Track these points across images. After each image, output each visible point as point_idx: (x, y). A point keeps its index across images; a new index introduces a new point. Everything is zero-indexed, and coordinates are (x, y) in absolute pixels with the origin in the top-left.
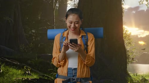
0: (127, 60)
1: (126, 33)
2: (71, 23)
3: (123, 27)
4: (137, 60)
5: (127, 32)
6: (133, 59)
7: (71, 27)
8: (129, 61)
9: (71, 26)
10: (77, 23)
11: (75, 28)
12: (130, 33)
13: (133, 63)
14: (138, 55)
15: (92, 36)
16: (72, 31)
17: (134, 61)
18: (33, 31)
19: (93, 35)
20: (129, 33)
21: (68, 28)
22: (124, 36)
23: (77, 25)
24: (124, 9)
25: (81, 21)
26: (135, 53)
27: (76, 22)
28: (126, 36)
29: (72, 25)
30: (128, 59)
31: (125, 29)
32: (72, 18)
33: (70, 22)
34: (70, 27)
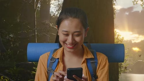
0: (119, 69)
1: (117, 37)
2: (67, 35)
3: (115, 31)
4: (130, 69)
5: (119, 37)
6: (126, 68)
7: (67, 42)
8: (121, 70)
9: (66, 40)
10: (78, 35)
11: (74, 44)
12: (123, 38)
13: (126, 72)
14: (132, 63)
15: (105, 59)
16: (68, 50)
17: (127, 70)
18: (11, 35)
19: (106, 57)
20: (121, 38)
21: (62, 43)
22: (115, 41)
23: (77, 39)
24: (115, 9)
25: (86, 31)
26: (128, 61)
27: (76, 34)
28: (118, 42)
29: (70, 39)
30: (121, 68)
31: (117, 34)
32: (68, 25)
33: (65, 33)
34: (64, 42)
